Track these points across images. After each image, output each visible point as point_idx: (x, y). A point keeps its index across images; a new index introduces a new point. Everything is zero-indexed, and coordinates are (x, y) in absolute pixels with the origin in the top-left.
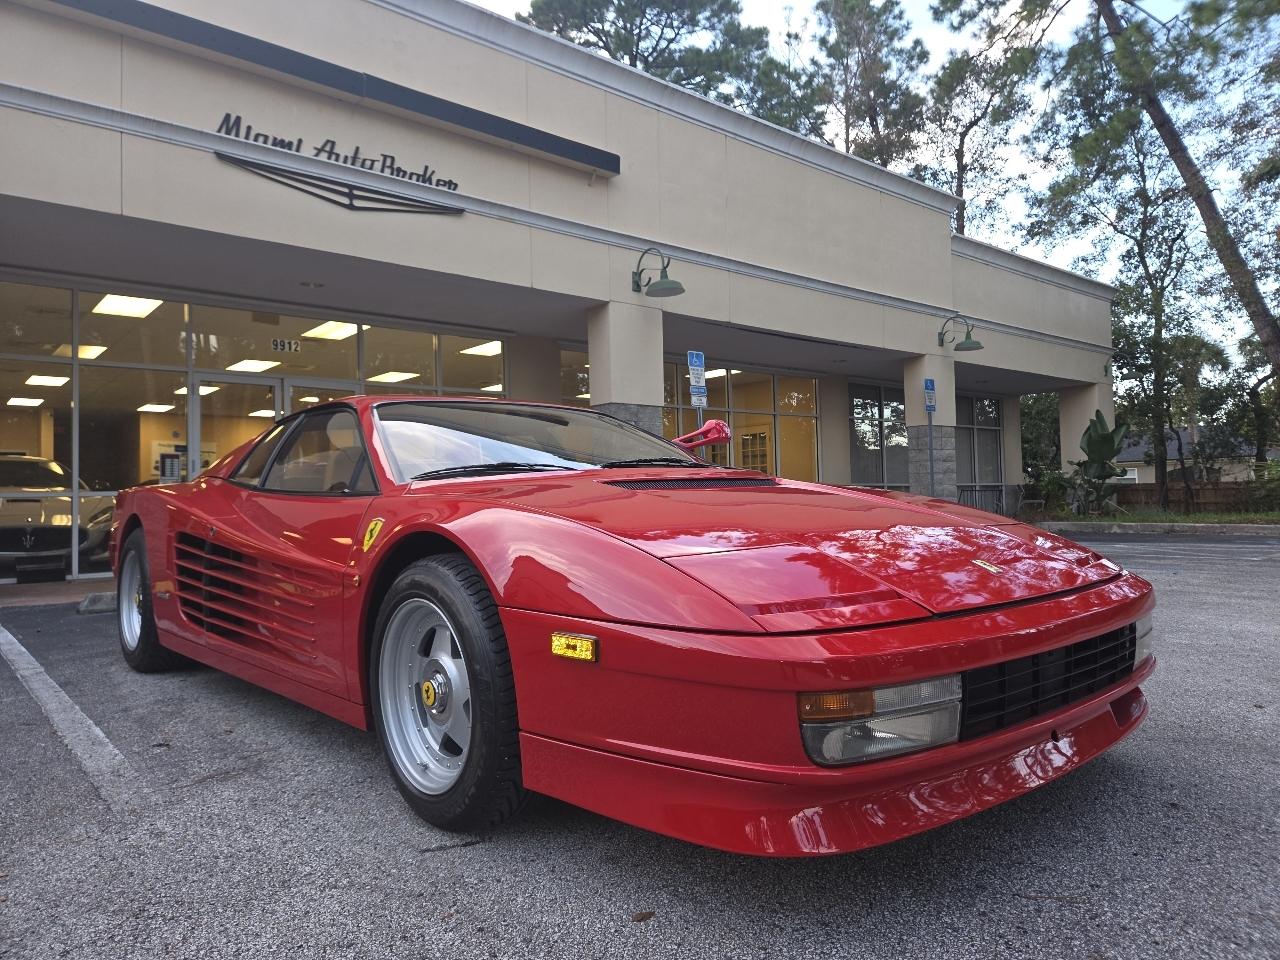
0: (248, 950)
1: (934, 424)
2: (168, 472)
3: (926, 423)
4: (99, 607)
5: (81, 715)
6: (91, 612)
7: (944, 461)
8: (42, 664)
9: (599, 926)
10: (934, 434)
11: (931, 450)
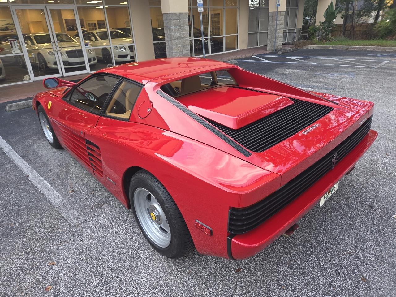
0: (140, 291)
1: (278, 11)
2: (14, 47)
3: (276, 11)
4: (13, 109)
5: (37, 175)
6: (11, 111)
8: (10, 144)
10: (278, 15)
11: (277, 21)
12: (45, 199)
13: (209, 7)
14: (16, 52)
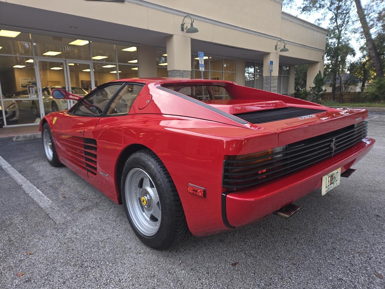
1: (272, 75)
2: (31, 92)
3: (270, 75)
4: (19, 140)
5: (31, 184)
6: (17, 141)
7: (274, 87)
8: (9, 163)
9: (227, 267)
10: (272, 79)
11: (270, 84)
12: (34, 203)
13: (210, 71)
14: (32, 97)
